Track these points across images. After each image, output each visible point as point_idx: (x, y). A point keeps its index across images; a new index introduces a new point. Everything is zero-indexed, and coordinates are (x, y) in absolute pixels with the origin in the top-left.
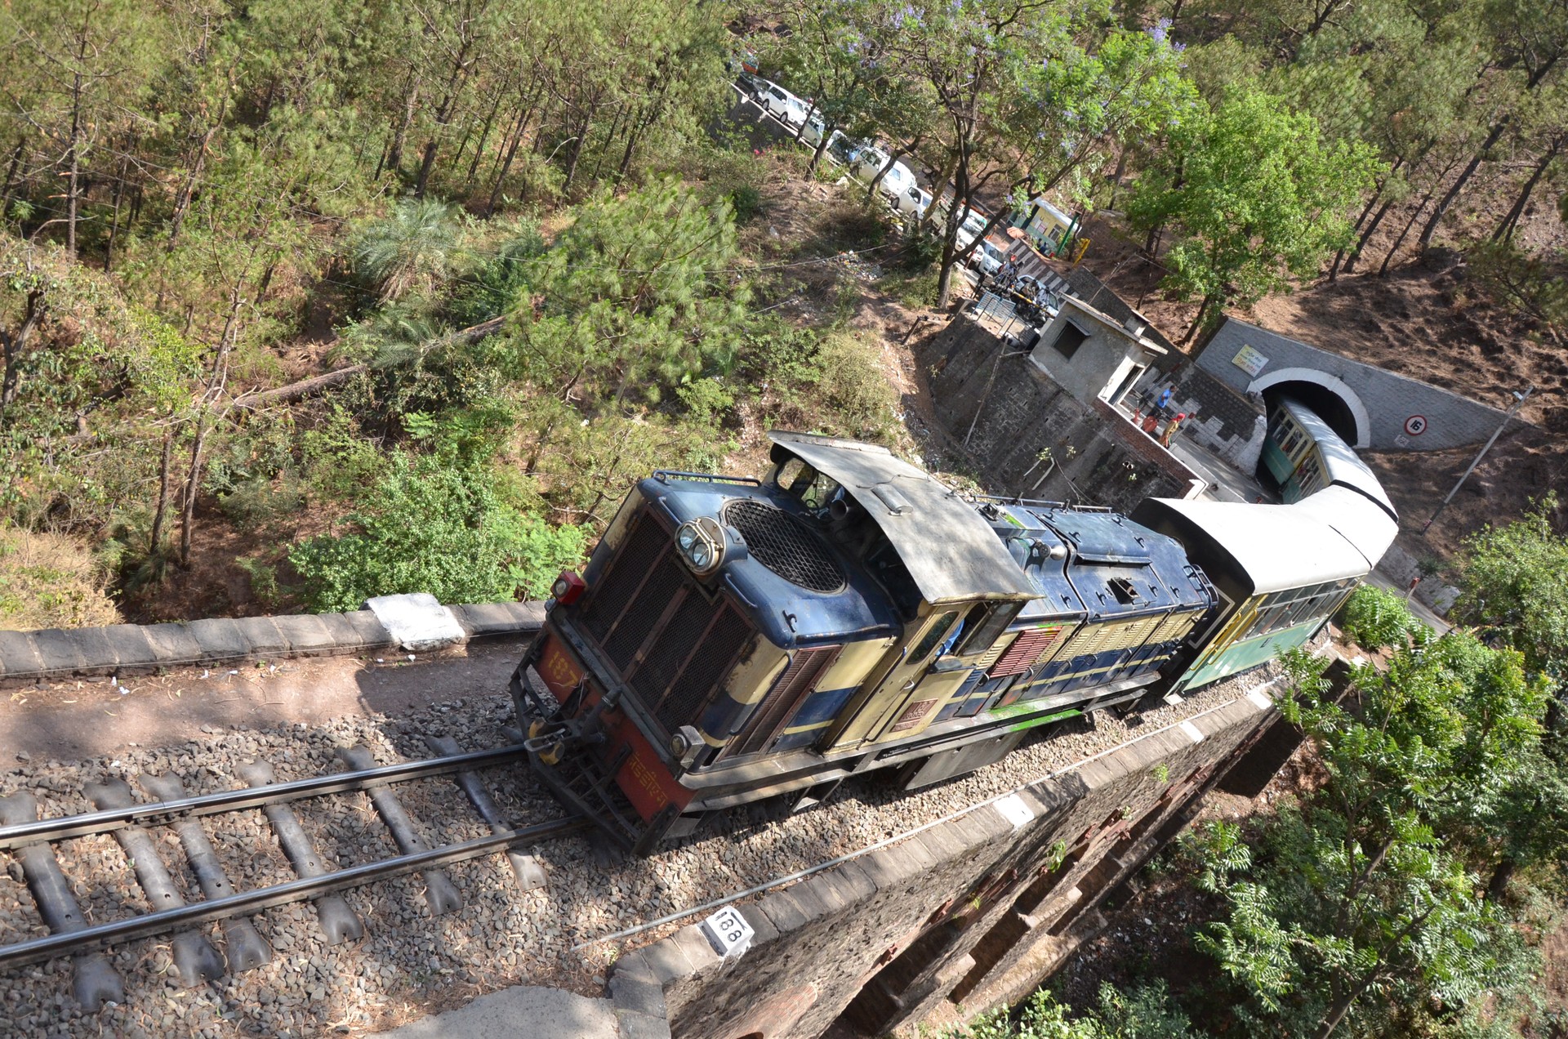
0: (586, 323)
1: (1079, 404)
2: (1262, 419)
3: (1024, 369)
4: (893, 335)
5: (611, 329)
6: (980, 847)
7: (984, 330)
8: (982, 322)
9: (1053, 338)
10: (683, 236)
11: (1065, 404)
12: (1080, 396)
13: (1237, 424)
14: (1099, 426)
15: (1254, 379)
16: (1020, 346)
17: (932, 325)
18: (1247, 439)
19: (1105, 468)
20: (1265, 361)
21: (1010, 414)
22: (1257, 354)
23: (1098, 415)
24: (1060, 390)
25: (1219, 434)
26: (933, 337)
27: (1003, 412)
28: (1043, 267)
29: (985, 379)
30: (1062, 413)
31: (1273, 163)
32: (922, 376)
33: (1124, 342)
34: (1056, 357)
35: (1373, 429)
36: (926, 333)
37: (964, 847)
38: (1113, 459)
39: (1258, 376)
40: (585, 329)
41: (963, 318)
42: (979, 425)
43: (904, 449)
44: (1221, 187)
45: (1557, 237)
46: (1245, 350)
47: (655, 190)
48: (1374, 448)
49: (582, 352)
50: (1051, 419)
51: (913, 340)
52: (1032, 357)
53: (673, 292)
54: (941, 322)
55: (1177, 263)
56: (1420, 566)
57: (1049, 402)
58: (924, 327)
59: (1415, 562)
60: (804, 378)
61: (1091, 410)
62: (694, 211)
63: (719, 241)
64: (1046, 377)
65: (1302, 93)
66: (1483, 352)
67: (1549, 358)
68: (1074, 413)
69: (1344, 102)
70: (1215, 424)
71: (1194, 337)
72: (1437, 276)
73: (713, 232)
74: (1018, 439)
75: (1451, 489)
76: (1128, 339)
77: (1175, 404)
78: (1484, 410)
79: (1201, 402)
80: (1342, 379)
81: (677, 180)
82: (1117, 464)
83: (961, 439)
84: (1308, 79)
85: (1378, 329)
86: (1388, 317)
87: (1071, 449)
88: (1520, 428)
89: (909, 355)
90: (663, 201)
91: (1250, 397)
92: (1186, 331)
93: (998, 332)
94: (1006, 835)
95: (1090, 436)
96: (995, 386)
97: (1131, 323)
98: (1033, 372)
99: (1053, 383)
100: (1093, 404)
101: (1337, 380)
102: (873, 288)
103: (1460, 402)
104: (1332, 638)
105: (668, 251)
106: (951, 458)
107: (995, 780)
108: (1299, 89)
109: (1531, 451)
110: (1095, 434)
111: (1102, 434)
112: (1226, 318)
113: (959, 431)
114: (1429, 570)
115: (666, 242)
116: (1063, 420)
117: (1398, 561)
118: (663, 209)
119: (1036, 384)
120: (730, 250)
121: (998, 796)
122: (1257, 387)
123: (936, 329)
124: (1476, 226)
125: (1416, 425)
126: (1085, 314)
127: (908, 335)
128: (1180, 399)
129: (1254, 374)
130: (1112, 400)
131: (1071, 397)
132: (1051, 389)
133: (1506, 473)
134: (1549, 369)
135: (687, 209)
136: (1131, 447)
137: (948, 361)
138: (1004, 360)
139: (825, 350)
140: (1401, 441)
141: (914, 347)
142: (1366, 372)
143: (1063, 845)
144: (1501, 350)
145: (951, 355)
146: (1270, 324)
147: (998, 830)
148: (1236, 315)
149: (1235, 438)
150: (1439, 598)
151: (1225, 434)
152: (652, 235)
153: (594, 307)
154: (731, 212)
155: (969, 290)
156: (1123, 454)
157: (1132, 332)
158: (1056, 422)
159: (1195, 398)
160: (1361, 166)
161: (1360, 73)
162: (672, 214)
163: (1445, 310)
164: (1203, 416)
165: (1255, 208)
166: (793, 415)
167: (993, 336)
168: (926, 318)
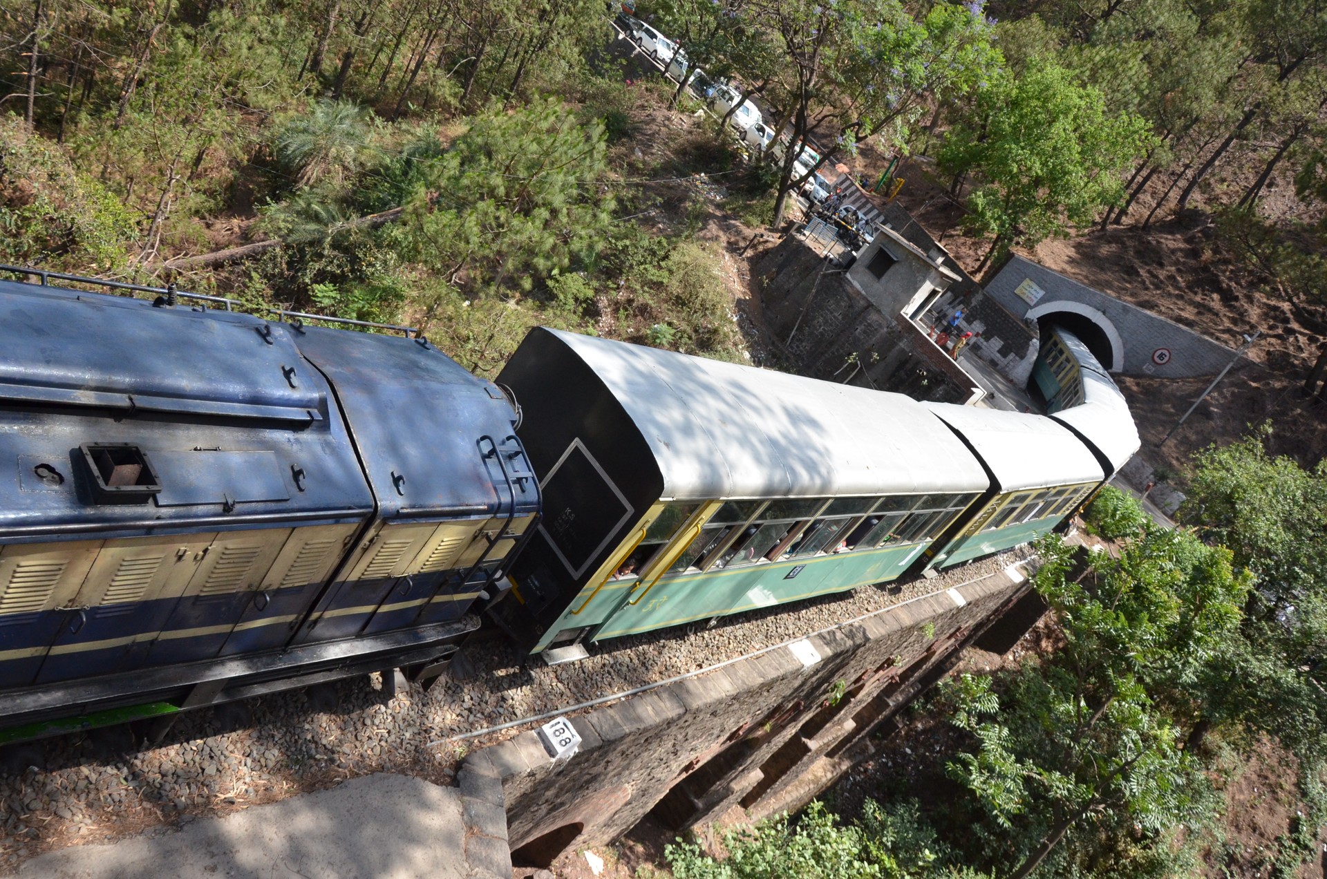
0: (473, 218)
1: (884, 318)
2: (1036, 342)
3: (841, 285)
4: (732, 248)
5: (494, 224)
6: (774, 681)
7: (810, 249)
8: (809, 243)
9: (867, 262)
10: (560, 150)
11: (873, 317)
12: (886, 311)
13: (1015, 346)
14: (900, 338)
15: (1031, 308)
16: (838, 265)
17: (766, 242)
18: (1022, 358)
19: (902, 374)
20: (1042, 293)
21: (826, 322)
22: (1035, 287)
23: (900, 328)
24: (870, 305)
25: (999, 351)
26: (766, 252)
27: (821, 320)
28: (863, 200)
29: (808, 290)
30: (870, 325)
31: (1062, 128)
32: (754, 285)
33: (926, 269)
34: (868, 277)
35: (1126, 357)
36: (761, 248)
37: (761, 680)
38: (909, 366)
39: (1036, 305)
40: (471, 222)
41: (793, 238)
42: (800, 329)
43: (735, 345)
44: (1017, 144)
45: (1291, 208)
46: (1027, 282)
47: (539, 109)
48: (1125, 373)
49: (468, 242)
50: (860, 329)
51: (749, 253)
52: (848, 276)
53: (549, 197)
54: (774, 240)
55: (977, 205)
56: (1155, 473)
57: (859, 314)
58: (760, 243)
59: (1151, 470)
60: (655, 279)
61: (894, 323)
62: (571, 129)
63: (591, 156)
64: (859, 293)
65: (1092, 69)
66: (1222, 300)
67: (1276, 308)
68: (880, 326)
69: (1126, 80)
70: (996, 343)
71: (985, 269)
72: (1190, 233)
73: (587, 149)
74: (831, 343)
75: (1186, 411)
76: (929, 266)
77: (964, 323)
78: (1219, 348)
79: (986, 324)
80: (1104, 313)
81: (559, 101)
82: (913, 370)
83: (783, 340)
84: (1098, 58)
85: (1138, 274)
86: (1147, 264)
87: (875, 355)
88: (1247, 365)
89: (745, 266)
90: (546, 118)
91: (1027, 322)
92: (978, 263)
93: (823, 253)
94: (797, 673)
95: (893, 345)
96: (815, 297)
97: (933, 253)
98: (849, 289)
99: (865, 298)
100: (897, 319)
101: (1100, 313)
102: (719, 206)
103: (1199, 340)
104: (1078, 528)
105: (547, 162)
106: (774, 356)
107: (791, 627)
108: (1089, 66)
109: (1254, 385)
110: (896, 344)
111: (902, 345)
112: (1013, 255)
113: (782, 332)
114: (1161, 477)
115: (547, 154)
116: (870, 330)
117: (1138, 468)
118: (545, 125)
119: (850, 298)
120: (600, 165)
121: (792, 640)
122: (1034, 314)
123: (770, 245)
124: (1226, 193)
125: (1161, 356)
126: (896, 242)
127: (745, 249)
128: (969, 320)
129: (1032, 304)
130: (913, 316)
131: (879, 311)
132: (862, 303)
133: (1232, 402)
134: (1274, 318)
135: (566, 127)
136: (925, 357)
137: (778, 273)
138: (825, 276)
139: (675, 256)
140: (1148, 369)
141: (750, 260)
142: (1125, 309)
143: (843, 683)
144: (1236, 299)
145: (781, 268)
146: (1049, 262)
147: (790, 667)
148: (1021, 253)
149: (1012, 356)
150: (1168, 501)
151: (1004, 352)
152: (534, 147)
153: (481, 205)
154: (604, 133)
155: (799, 214)
156: (918, 363)
157: (934, 260)
158: (865, 332)
159: (980, 319)
160: (1137, 136)
161: (1141, 56)
162: (552, 131)
163: (1193, 262)
164: (987, 336)
165: (1044, 164)
166: (644, 310)
167: (817, 256)
168: (762, 236)
